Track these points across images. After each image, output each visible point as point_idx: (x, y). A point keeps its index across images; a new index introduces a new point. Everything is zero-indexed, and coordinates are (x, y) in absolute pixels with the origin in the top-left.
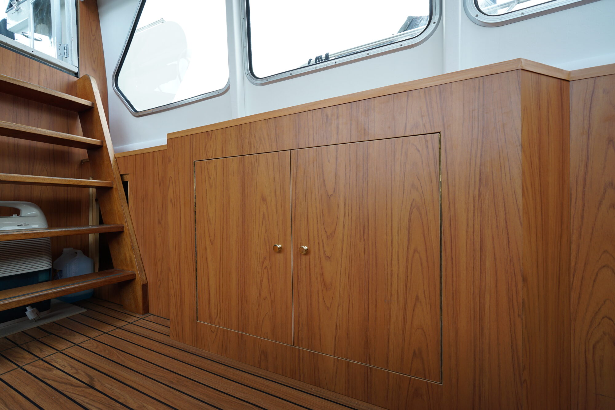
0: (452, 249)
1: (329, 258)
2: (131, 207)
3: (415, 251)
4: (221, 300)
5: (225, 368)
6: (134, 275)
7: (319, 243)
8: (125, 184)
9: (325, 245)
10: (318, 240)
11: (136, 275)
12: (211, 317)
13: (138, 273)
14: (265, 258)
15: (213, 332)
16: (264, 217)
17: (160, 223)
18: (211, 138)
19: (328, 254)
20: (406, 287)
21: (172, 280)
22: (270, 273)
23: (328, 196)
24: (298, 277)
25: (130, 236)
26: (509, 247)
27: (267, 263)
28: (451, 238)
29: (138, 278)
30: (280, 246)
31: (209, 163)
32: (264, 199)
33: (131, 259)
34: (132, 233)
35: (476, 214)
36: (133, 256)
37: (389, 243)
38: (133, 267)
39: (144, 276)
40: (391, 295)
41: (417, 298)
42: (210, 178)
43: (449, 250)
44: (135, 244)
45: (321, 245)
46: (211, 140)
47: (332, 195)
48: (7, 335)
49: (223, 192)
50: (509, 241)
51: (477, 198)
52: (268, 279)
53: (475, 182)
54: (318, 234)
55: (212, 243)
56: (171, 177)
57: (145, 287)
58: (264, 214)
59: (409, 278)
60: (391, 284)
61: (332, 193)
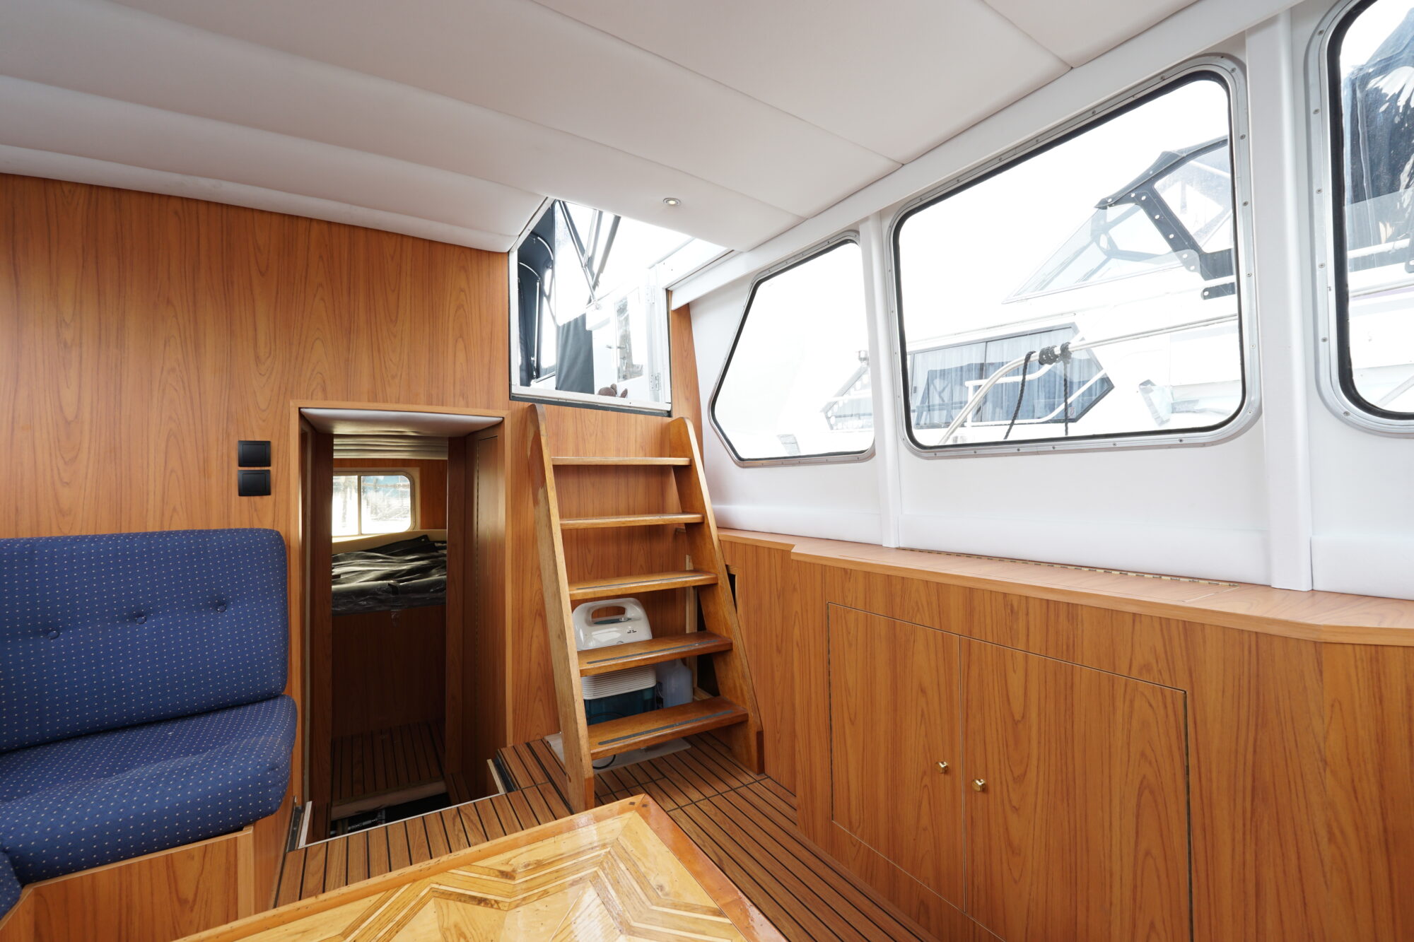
0: (1207, 875)
1: (1017, 810)
2: (741, 615)
3: (1148, 853)
4: (865, 807)
5: (871, 904)
6: (746, 715)
7: (1001, 783)
8: (732, 578)
9: (1010, 790)
10: (1001, 778)
11: (750, 716)
12: (850, 823)
13: (751, 714)
14: (925, 773)
15: (855, 846)
16: (922, 715)
17: (779, 651)
18: (850, 578)
19: (1015, 803)
20: (1135, 900)
21: (799, 751)
22: (931, 794)
23: (1014, 720)
24: (972, 818)
25: (741, 659)
26: (1305, 913)
27: (927, 780)
28: (1206, 857)
29: (751, 721)
30: (946, 764)
31: (848, 613)
32: (923, 691)
33: (742, 690)
34: (742, 655)
35: (1248, 837)
36: (745, 688)
37: (1107, 824)
38: (744, 702)
39: (759, 719)
40: (1111, 904)
41: (1152, 926)
42: (850, 633)
43: (1202, 875)
44: (747, 670)
45: (1005, 787)
46: (850, 581)
47: (1018, 721)
48: (626, 765)
49: (867, 658)
50: (1305, 904)
51: (1248, 815)
52: (930, 804)
53: (1244, 788)
54: (1000, 769)
55: (852, 722)
56: (797, 612)
57: (760, 735)
58: (923, 711)
59: (1139, 889)
60: (1111, 887)
61: (1020, 719)
